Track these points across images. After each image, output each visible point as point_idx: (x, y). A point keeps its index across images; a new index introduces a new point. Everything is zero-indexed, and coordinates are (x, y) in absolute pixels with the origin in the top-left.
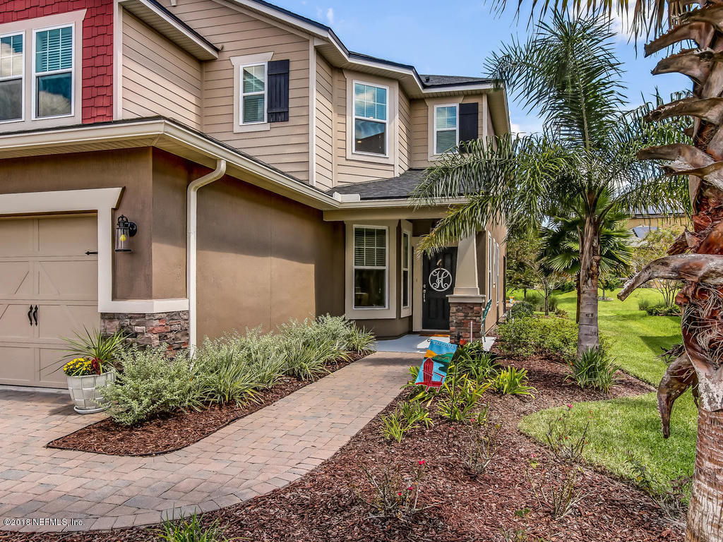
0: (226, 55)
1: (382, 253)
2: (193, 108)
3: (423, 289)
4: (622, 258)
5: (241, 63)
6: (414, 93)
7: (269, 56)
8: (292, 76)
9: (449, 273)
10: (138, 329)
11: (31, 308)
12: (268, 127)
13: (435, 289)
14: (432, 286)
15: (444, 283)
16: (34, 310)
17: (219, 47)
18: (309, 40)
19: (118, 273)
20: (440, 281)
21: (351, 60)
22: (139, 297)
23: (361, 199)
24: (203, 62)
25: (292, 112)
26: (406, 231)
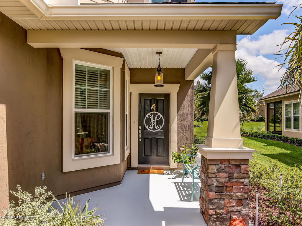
1: (106, 95)
3: (139, 129)
9: (161, 116)
13: (149, 130)
14: (147, 127)
15: (157, 124)
20: (153, 123)
26: (128, 78)
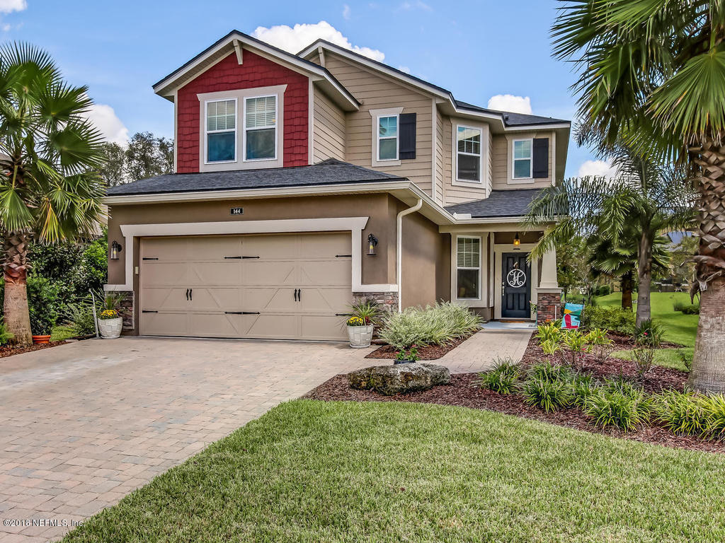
0: (365, 108)
1: (477, 256)
2: (341, 148)
3: (503, 285)
4: (661, 261)
5: (377, 115)
6: (497, 130)
7: (399, 110)
8: (418, 125)
9: (523, 273)
10: (379, 301)
11: (296, 291)
12: (399, 163)
13: (512, 286)
14: (510, 284)
15: (519, 280)
16: (297, 292)
17: (360, 101)
18: (431, 99)
19: (364, 269)
20: (516, 279)
21: (458, 111)
22: (379, 283)
23: (472, 217)
24: (347, 112)
25: (418, 152)
26: (492, 240)
